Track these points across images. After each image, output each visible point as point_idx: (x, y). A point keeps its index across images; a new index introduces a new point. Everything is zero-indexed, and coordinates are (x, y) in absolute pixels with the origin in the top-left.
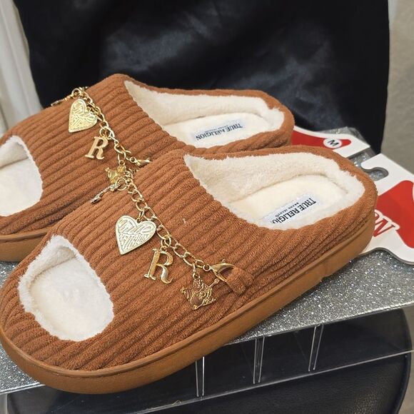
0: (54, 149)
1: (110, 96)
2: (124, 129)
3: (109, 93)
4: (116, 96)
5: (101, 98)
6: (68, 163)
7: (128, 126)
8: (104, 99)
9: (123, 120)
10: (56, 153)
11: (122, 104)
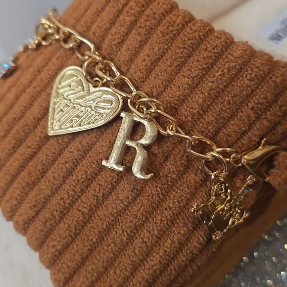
0: (44, 187)
1: (126, 18)
2: (193, 88)
3: (120, 12)
4: (141, 13)
5: (107, 30)
6: (92, 211)
7: (201, 78)
8: (114, 30)
9: (179, 68)
10: (53, 194)
11: (160, 28)
